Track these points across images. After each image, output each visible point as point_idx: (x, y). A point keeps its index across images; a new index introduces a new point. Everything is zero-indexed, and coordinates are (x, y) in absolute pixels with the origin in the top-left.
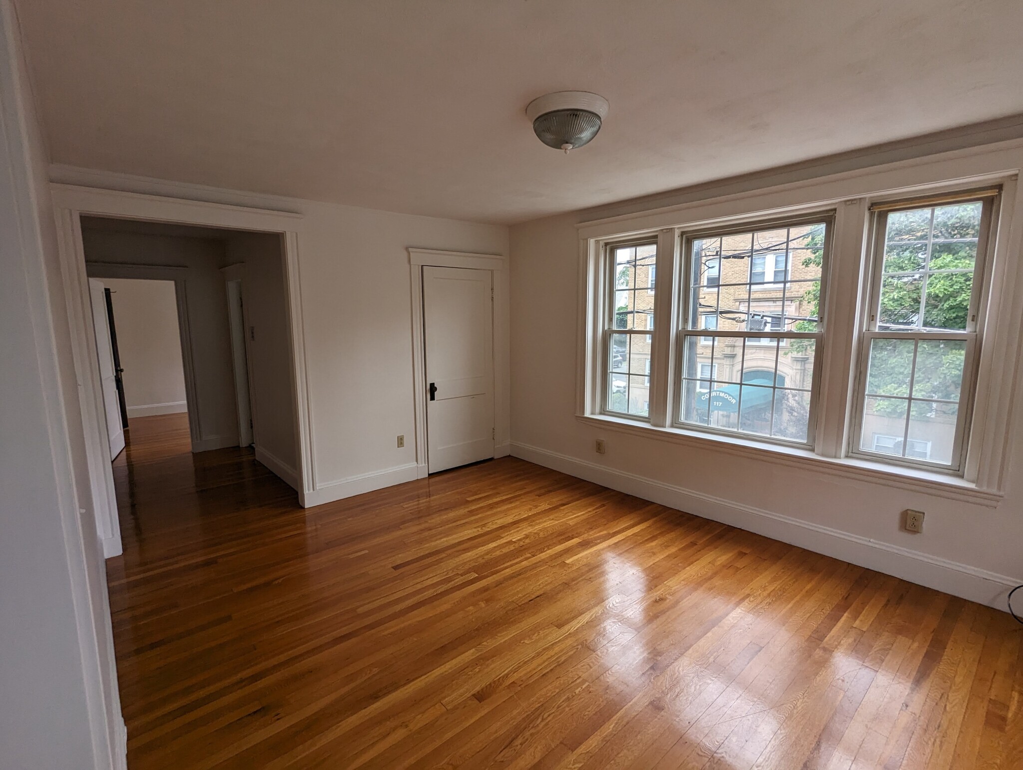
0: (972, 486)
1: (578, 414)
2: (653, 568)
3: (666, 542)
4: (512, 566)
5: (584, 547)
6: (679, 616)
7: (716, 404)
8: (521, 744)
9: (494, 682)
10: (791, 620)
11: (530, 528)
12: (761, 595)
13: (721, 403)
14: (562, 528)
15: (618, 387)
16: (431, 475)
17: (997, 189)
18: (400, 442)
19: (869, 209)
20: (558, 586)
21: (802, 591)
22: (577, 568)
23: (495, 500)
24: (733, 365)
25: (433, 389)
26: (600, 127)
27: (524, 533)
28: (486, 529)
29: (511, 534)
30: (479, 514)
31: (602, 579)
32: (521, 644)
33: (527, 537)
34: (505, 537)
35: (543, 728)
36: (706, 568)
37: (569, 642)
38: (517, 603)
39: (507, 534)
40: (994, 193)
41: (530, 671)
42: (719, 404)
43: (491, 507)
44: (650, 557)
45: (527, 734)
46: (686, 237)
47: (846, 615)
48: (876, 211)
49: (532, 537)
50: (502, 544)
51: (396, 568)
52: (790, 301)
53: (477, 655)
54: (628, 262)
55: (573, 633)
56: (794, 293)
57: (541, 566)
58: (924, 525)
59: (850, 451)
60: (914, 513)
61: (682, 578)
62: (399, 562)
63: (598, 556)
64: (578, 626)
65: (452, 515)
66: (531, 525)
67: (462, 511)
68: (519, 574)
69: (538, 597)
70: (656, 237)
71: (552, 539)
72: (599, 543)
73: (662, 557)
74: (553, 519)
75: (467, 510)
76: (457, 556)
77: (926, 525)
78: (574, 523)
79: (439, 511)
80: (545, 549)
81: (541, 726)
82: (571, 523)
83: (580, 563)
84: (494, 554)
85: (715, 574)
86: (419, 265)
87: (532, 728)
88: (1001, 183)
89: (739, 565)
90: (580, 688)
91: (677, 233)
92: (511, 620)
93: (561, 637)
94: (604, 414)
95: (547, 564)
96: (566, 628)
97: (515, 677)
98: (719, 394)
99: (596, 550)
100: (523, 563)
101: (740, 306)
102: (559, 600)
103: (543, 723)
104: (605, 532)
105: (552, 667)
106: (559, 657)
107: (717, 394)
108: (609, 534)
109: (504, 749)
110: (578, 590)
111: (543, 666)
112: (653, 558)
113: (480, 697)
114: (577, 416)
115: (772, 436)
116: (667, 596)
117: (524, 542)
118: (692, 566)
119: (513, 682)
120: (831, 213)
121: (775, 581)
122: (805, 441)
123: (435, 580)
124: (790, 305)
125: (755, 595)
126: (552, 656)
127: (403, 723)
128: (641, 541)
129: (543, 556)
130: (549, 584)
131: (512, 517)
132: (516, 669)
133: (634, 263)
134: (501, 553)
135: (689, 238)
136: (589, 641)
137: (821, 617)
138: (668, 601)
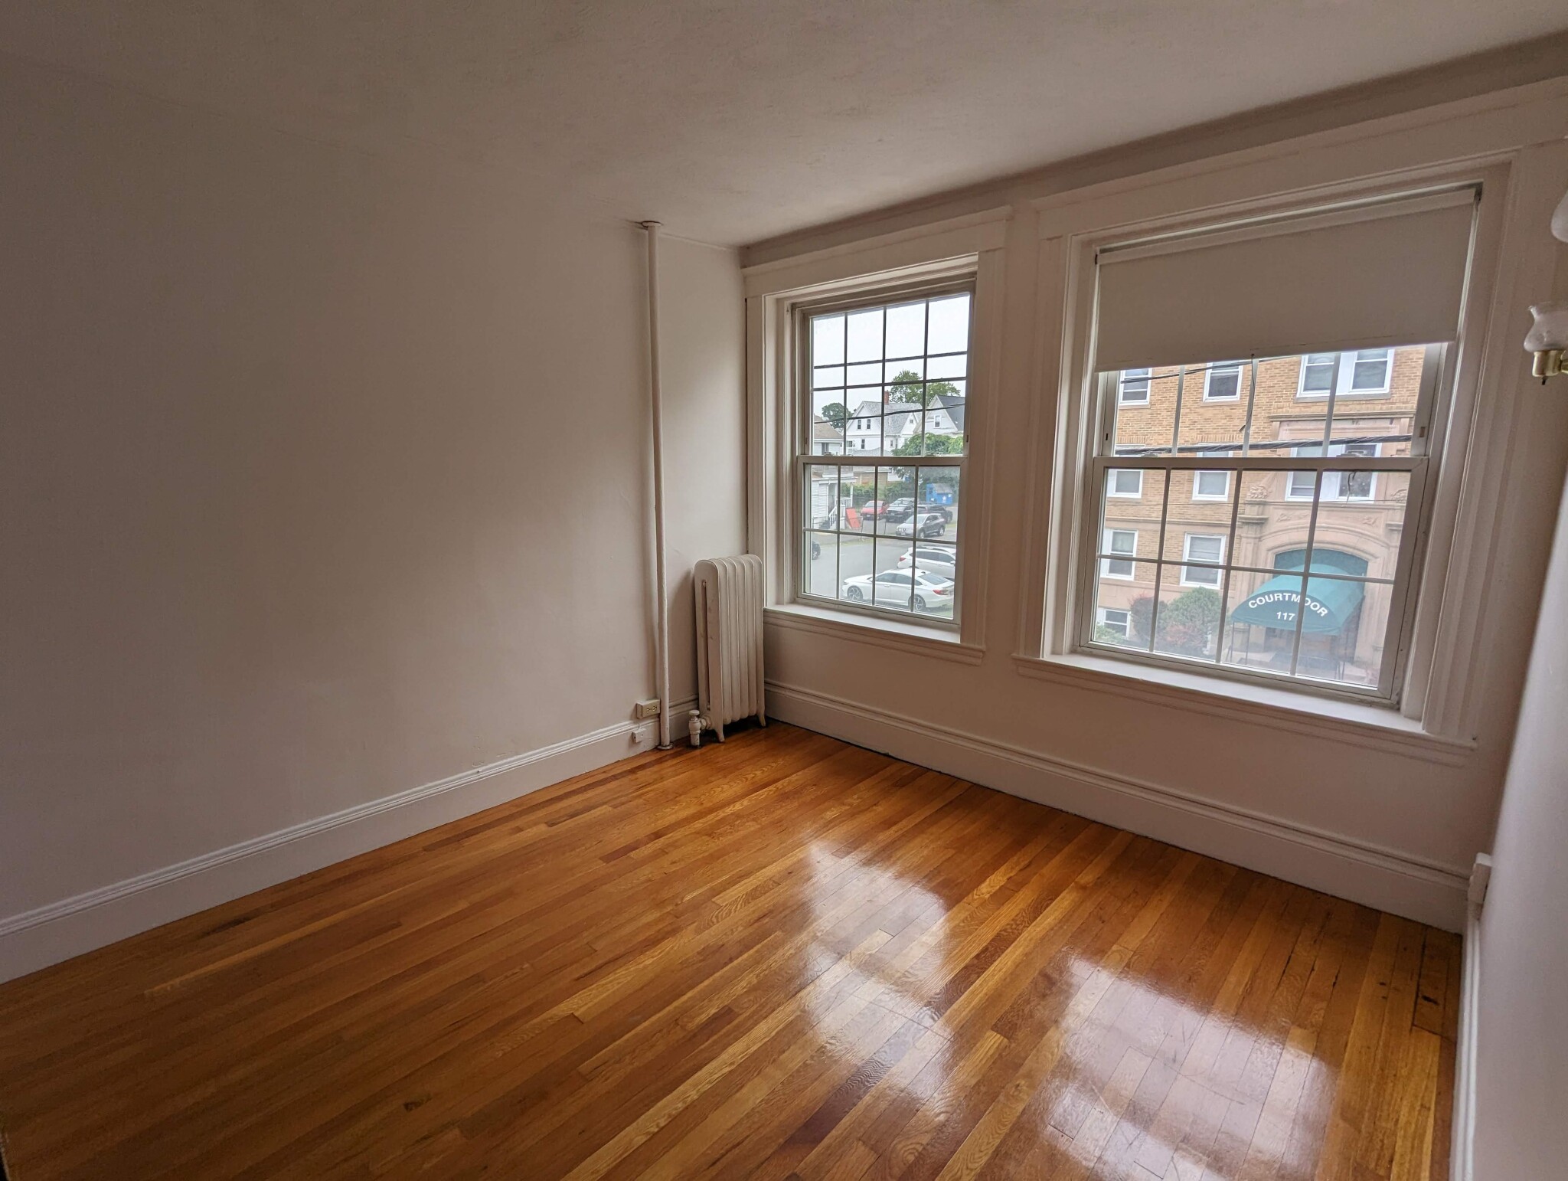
7: (1282, 616)
13: (1293, 615)
42: (1288, 616)
52: (1389, 421)
56: (1398, 405)
98: (1290, 597)
101: (1281, 428)
107: (1284, 597)
124: (1388, 428)
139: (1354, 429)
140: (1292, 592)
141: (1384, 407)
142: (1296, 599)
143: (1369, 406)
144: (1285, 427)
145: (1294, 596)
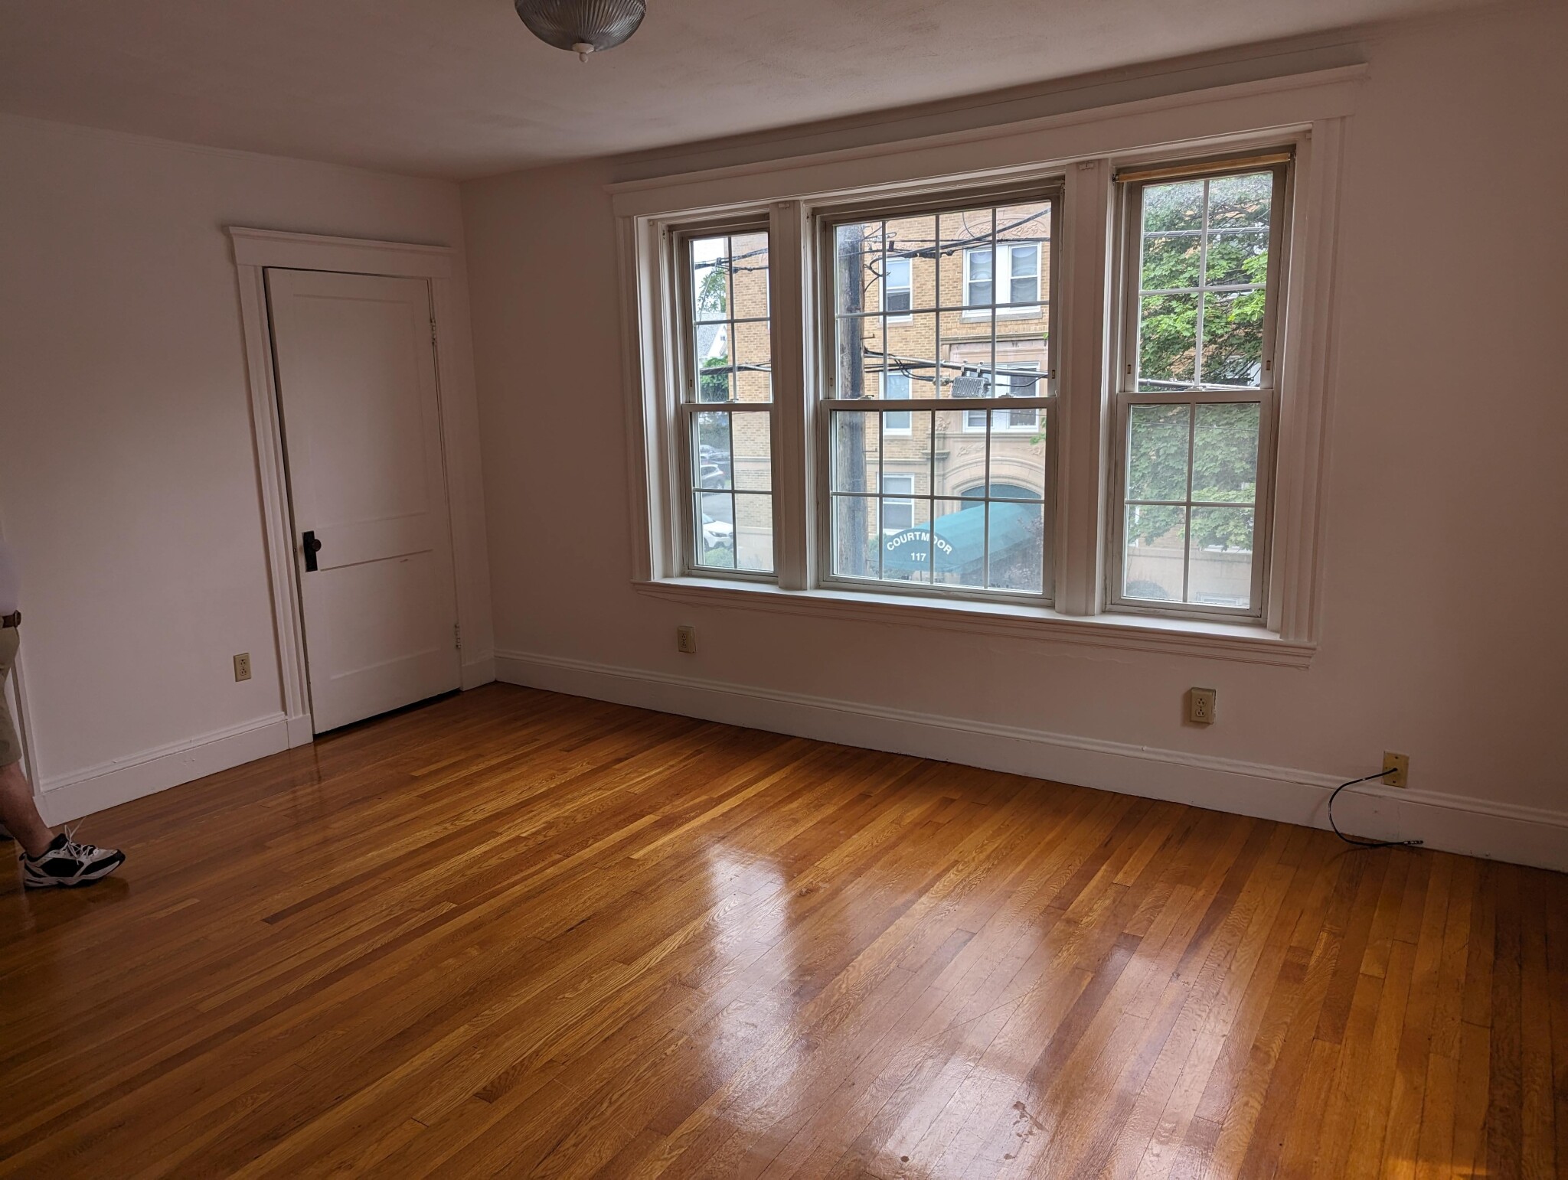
0: (1276, 637)
1: (637, 579)
2: (794, 844)
3: (817, 799)
4: (526, 880)
5: (665, 828)
6: (840, 911)
7: (916, 557)
8: (575, 1145)
9: (514, 1068)
10: (1020, 888)
11: (554, 810)
12: (976, 859)
13: (924, 555)
14: (619, 801)
15: (718, 535)
16: (318, 738)
17: (1288, 152)
18: (242, 668)
19: (1114, 180)
20: (621, 898)
21: (1039, 843)
22: (654, 864)
23: (474, 769)
24: (944, 475)
25: (311, 545)
26: (643, 15)
27: (544, 820)
28: (462, 824)
29: (517, 825)
30: (442, 799)
31: (702, 876)
32: (557, 1001)
33: (550, 825)
34: (505, 831)
35: (611, 1115)
36: (886, 831)
37: (648, 982)
38: (542, 938)
39: (506, 827)
40: (1285, 159)
41: (581, 1038)
43: (468, 782)
44: (789, 827)
45: (584, 1129)
46: (822, 217)
47: (1103, 868)
48: (1125, 182)
49: (562, 825)
50: (501, 845)
51: (272, 920)
53: (475, 1032)
54: (719, 262)
55: (656, 966)
57: (584, 871)
58: (1216, 710)
59: (1109, 602)
60: (1199, 692)
61: (845, 854)
62: (277, 908)
63: (694, 838)
64: (664, 955)
65: (382, 807)
66: (557, 804)
67: (402, 798)
68: (542, 890)
69: (583, 921)
70: (766, 216)
71: (601, 823)
72: (694, 818)
73: (811, 824)
74: (600, 789)
75: (415, 794)
76: (406, 880)
77: (1219, 709)
78: (642, 790)
79: (350, 804)
80: (590, 843)
81: (608, 1114)
82: (637, 790)
83: (660, 855)
84: (486, 864)
85: (902, 838)
86: (255, 266)
87: (592, 1119)
88: (1294, 143)
89: (941, 819)
90: (673, 1046)
91: (804, 210)
92: (534, 967)
93: (634, 977)
94: (689, 575)
95: (596, 865)
96: (641, 961)
97: (554, 1051)
98: (920, 535)
99: (689, 830)
100: (548, 871)
101: (951, 353)
102: (625, 920)
103: (610, 1110)
104: (704, 798)
105: (620, 1025)
106: (632, 1008)
107: (915, 536)
108: (712, 799)
109: (545, 1158)
110: (659, 898)
111: (605, 1025)
112: (793, 828)
113: (489, 1095)
114: (634, 584)
115: (989, 589)
116: (820, 884)
117: (545, 836)
118: (861, 831)
119: (551, 1061)
120: (1057, 184)
121: (998, 836)
122: (1040, 592)
123: (366, 927)
125: (966, 860)
126: (619, 1010)
127: (342, 1163)
128: (772, 804)
129: (587, 853)
130: (602, 898)
131: (515, 794)
132: (554, 1039)
133: (729, 265)
134: (499, 861)
135: (827, 221)
136: (684, 975)
137: (1066, 877)
138: (822, 891)
139: (1013, 351)
140: (921, 531)
141: (1038, 327)
142: (926, 537)
143: (1025, 326)
144: (955, 350)
145: (923, 534)
